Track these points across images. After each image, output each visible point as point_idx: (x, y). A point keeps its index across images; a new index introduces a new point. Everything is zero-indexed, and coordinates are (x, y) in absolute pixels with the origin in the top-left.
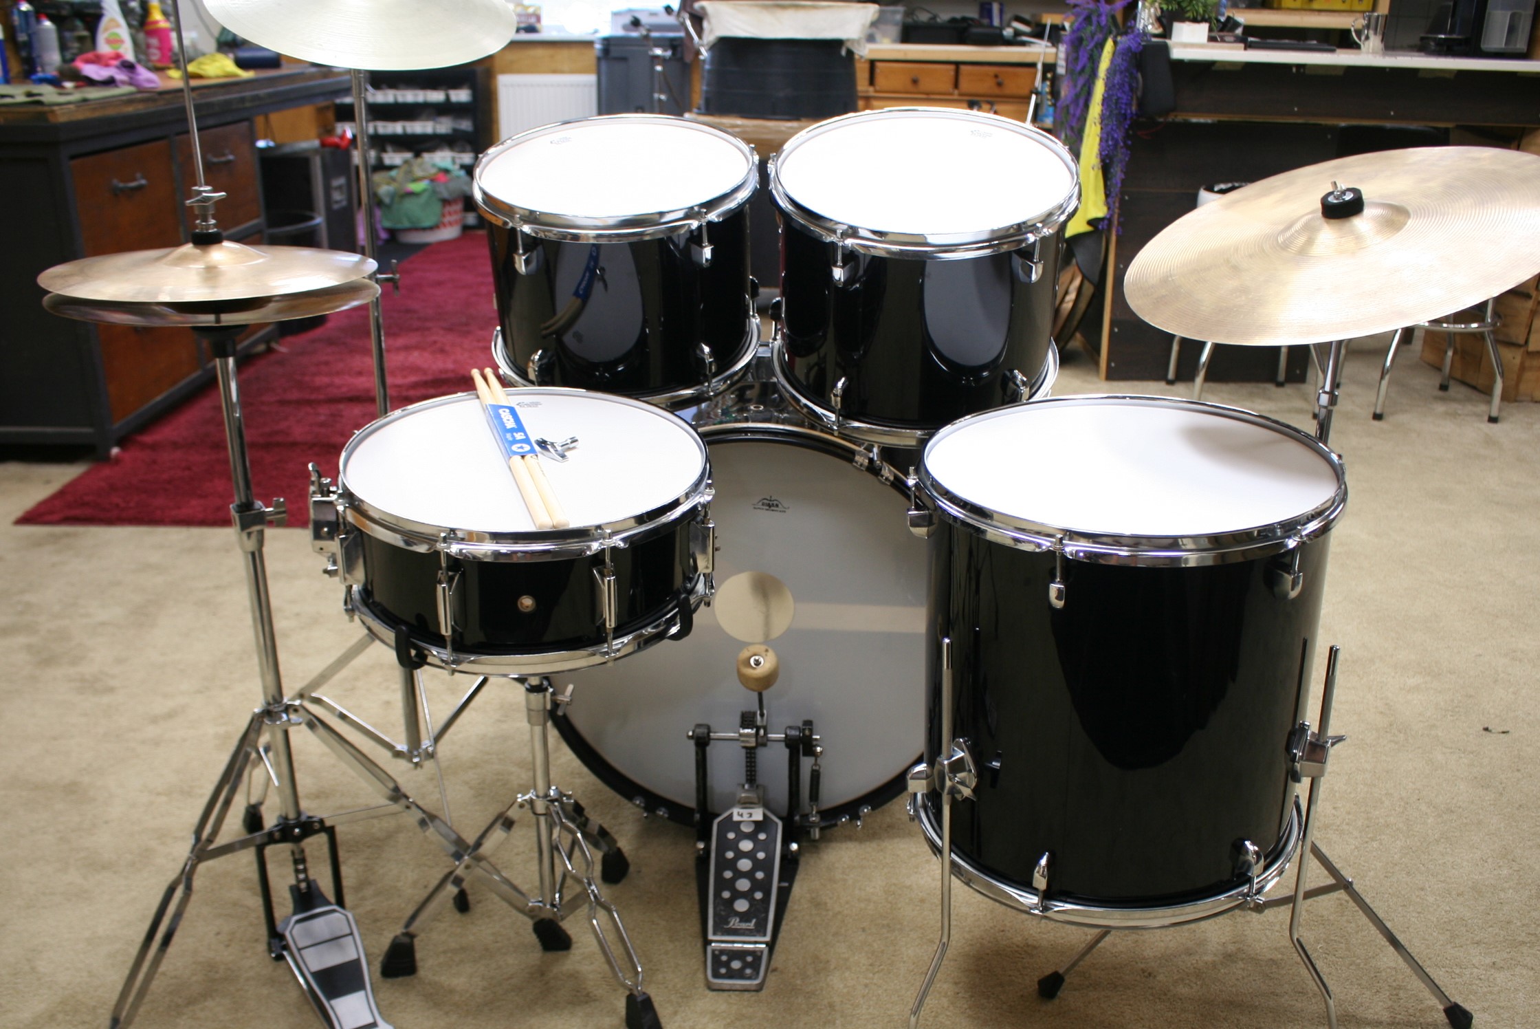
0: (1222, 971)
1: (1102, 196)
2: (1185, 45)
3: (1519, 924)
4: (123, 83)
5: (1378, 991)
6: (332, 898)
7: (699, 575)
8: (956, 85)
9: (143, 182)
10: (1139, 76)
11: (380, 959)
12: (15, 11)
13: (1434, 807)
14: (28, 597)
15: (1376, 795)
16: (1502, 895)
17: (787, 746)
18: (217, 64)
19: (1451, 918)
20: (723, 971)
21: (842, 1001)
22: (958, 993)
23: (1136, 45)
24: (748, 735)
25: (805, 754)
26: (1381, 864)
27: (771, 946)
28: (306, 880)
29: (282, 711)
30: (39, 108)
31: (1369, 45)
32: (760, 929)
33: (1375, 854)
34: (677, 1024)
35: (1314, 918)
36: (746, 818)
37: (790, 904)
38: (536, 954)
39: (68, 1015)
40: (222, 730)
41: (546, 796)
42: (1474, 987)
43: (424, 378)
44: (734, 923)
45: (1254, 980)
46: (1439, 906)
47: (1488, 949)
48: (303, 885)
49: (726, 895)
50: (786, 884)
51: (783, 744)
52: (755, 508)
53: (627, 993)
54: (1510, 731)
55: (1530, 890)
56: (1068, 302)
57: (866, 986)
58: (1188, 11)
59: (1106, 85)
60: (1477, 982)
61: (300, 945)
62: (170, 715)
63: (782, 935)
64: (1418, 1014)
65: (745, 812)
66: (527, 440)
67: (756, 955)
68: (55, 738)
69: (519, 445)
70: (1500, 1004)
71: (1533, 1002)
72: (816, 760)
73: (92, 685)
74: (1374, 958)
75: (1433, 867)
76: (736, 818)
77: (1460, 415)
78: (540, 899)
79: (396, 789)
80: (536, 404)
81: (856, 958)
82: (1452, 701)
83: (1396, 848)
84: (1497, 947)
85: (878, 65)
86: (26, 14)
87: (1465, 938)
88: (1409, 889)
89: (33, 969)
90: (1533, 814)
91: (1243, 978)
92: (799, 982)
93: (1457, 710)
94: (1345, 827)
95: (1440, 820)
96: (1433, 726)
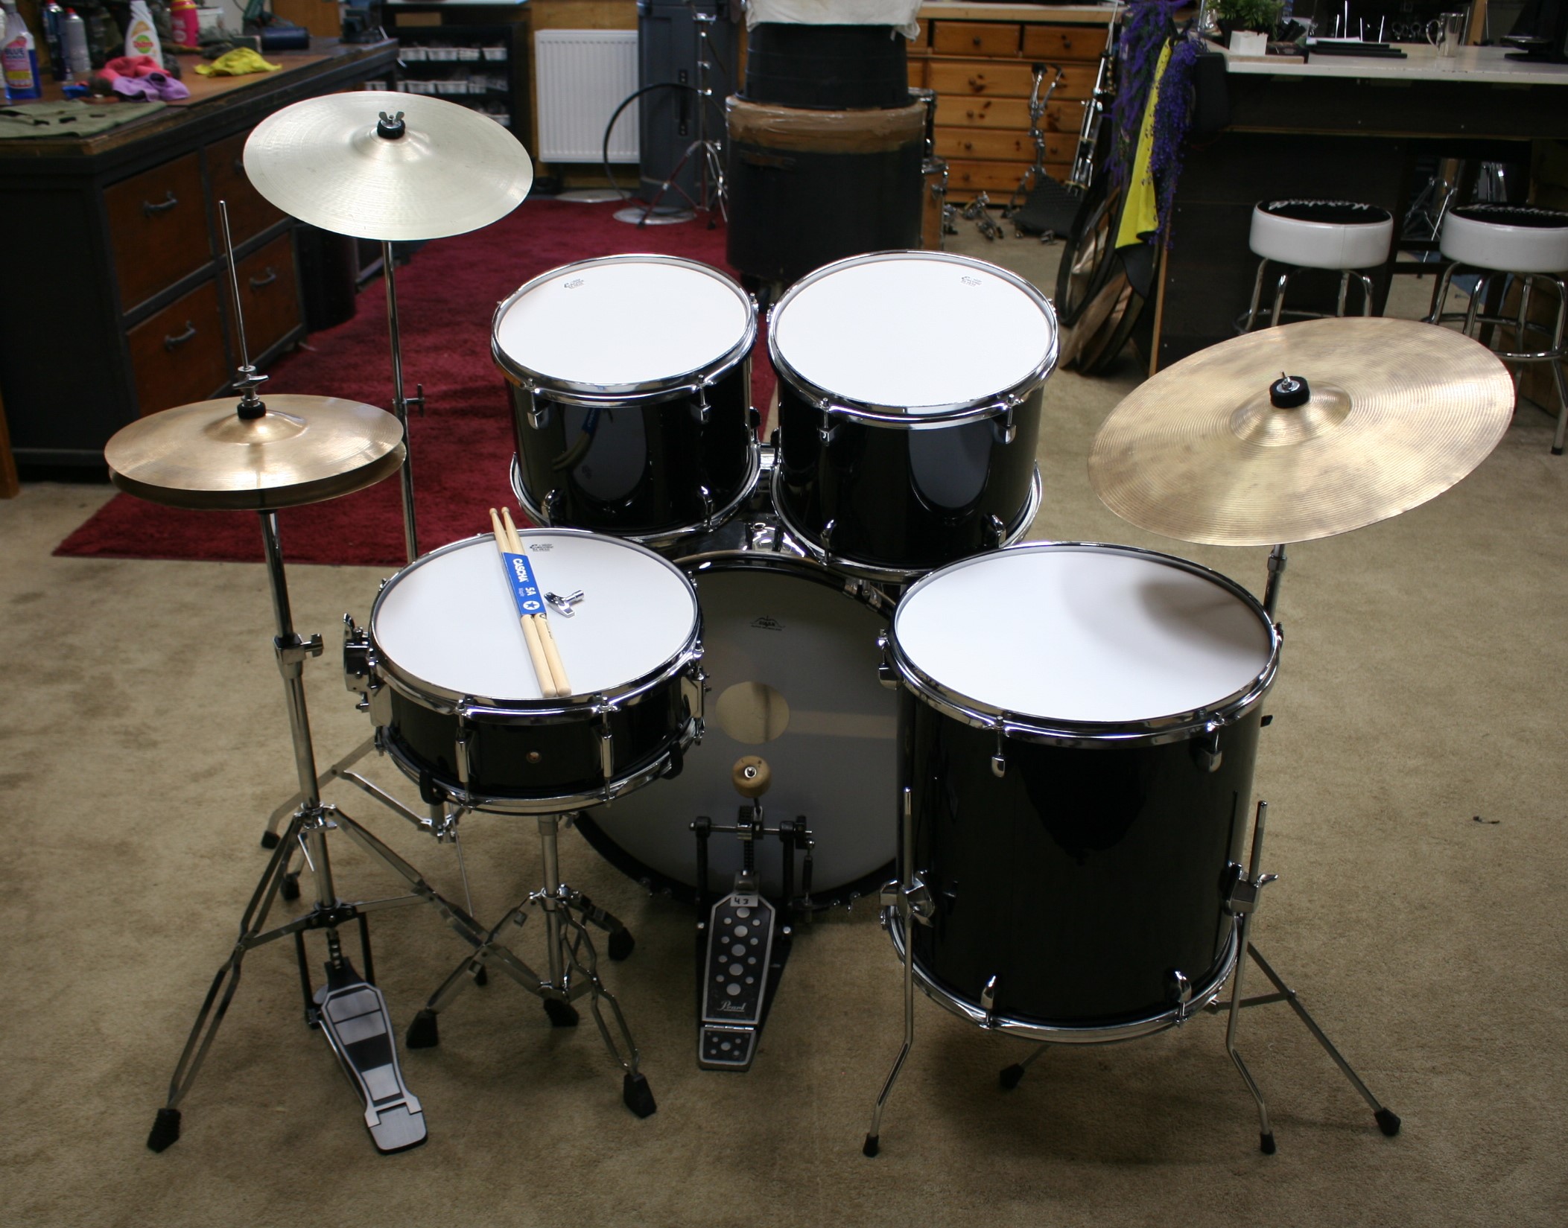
0: (1174, 1066)
1: (1153, 211)
2: (1242, 59)
3: (1466, 1028)
4: (153, 97)
5: (1318, 1092)
6: (363, 976)
7: (690, 720)
8: (1021, 47)
9: (174, 201)
10: (1193, 89)
11: (406, 1029)
12: (45, 13)
13: (1408, 903)
14: (71, 640)
15: (1353, 888)
16: (1456, 998)
17: (782, 839)
18: (245, 60)
19: (1402, 1020)
20: (714, 1052)
21: (820, 1084)
22: (926, 1080)
23: (1190, 58)
24: (744, 830)
25: (798, 847)
26: (1344, 962)
27: (758, 1029)
28: (340, 957)
29: (319, 815)
30: (75, 141)
31: (1444, 47)
32: (749, 1014)
33: (1340, 951)
34: (669, 1102)
35: (1270, 1016)
36: (742, 904)
37: (780, 986)
38: (546, 1030)
39: (131, 1076)
40: (258, 790)
41: (555, 894)
42: (1410, 1091)
43: (454, 387)
44: (727, 1006)
45: (1203, 1077)
46: (1392, 1007)
47: (1432, 1052)
48: (337, 962)
49: (720, 979)
50: (778, 966)
51: (777, 837)
52: (753, 626)
53: (625, 1073)
54: (1501, 821)
55: (1484, 994)
56: (1118, 311)
57: (843, 1070)
58: (1247, 20)
59: (1159, 96)
60: (1413, 1086)
61: (334, 1021)
62: (210, 773)
63: (771, 1016)
64: (1351, 1116)
65: (742, 898)
66: (537, 597)
67: (745, 1036)
68: (105, 796)
69: (530, 602)
70: (1431, 1109)
71: (1463, 1108)
72: (809, 853)
73: (136, 739)
74: (1320, 1058)
75: (1394, 966)
76: (733, 904)
77: (1522, 444)
78: (550, 982)
79: (421, 883)
80: (547, 547)
81: (837, 1042)
82: (1449, 786)
83: (1362, 945)
84: (1440, 1051)
85: (938, 24)
86: (55, 15)
87: (1411, 1041)
88: (1367, 989)
89: (98, 1031)
90: (1505, 913)
91: (1193, 1074)
92: (782, 1064)
93: (1451, 796)
94: (1317, 921)
95: (1411, 917)
96: (1424, 814)
